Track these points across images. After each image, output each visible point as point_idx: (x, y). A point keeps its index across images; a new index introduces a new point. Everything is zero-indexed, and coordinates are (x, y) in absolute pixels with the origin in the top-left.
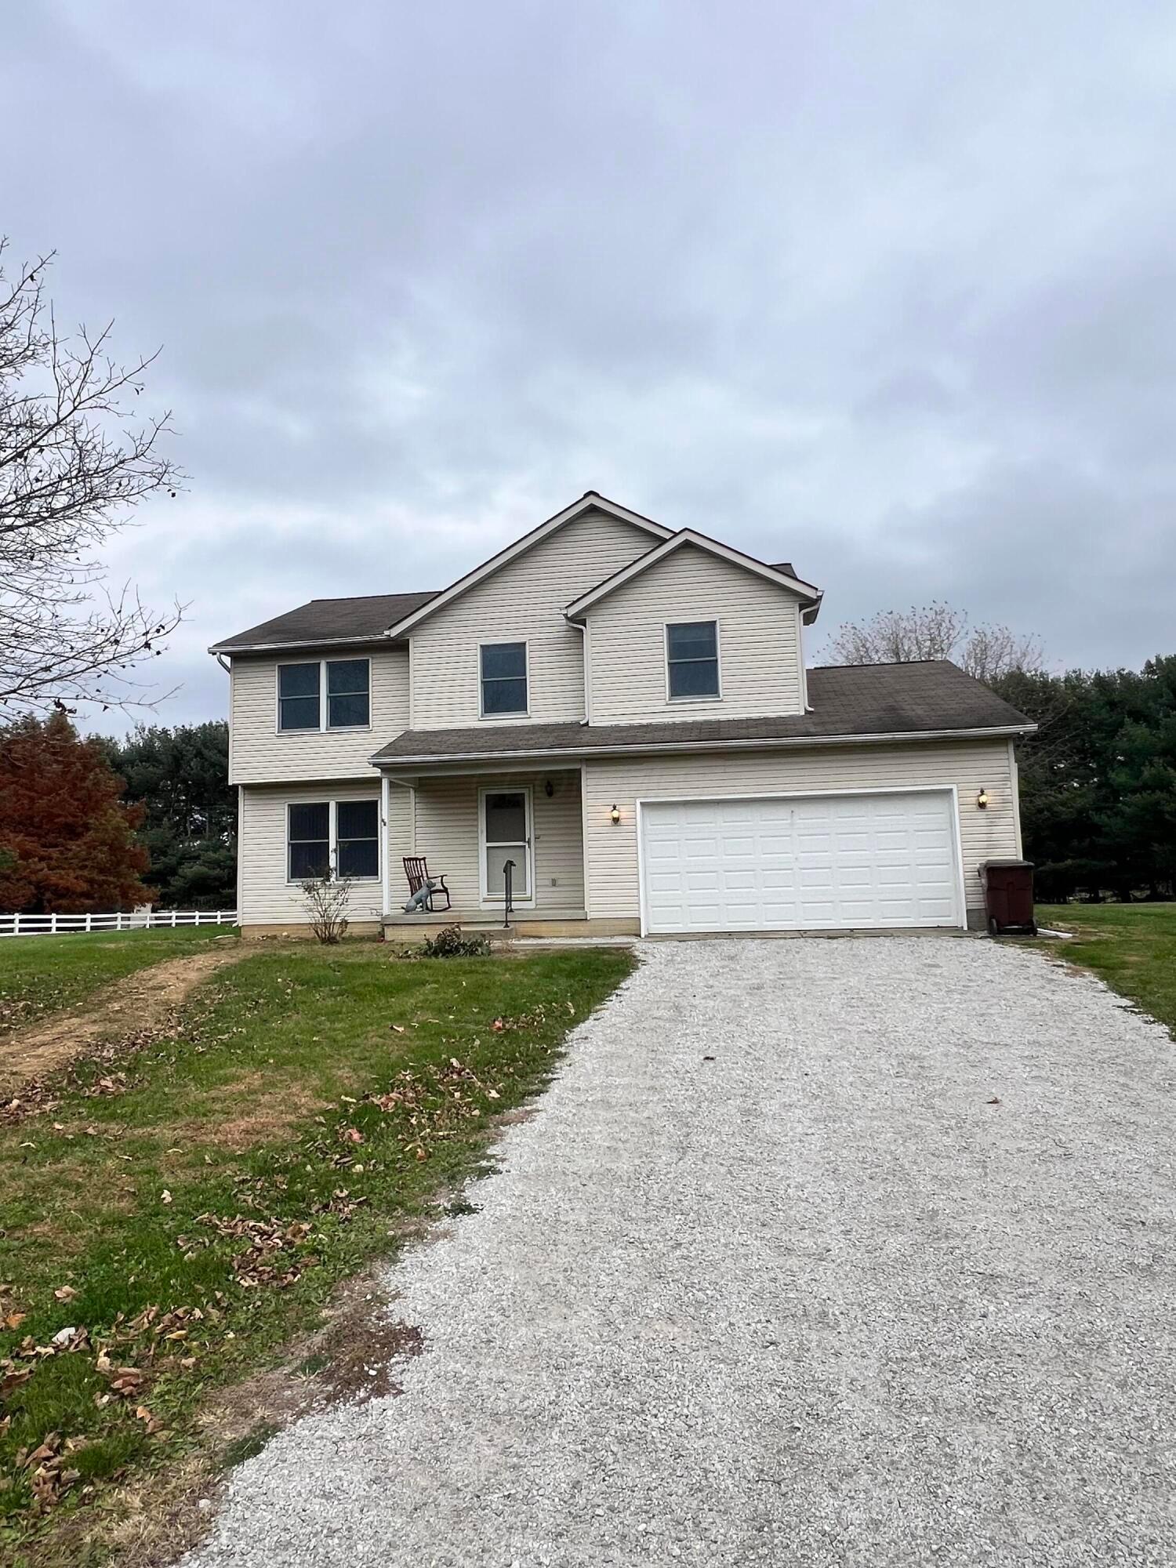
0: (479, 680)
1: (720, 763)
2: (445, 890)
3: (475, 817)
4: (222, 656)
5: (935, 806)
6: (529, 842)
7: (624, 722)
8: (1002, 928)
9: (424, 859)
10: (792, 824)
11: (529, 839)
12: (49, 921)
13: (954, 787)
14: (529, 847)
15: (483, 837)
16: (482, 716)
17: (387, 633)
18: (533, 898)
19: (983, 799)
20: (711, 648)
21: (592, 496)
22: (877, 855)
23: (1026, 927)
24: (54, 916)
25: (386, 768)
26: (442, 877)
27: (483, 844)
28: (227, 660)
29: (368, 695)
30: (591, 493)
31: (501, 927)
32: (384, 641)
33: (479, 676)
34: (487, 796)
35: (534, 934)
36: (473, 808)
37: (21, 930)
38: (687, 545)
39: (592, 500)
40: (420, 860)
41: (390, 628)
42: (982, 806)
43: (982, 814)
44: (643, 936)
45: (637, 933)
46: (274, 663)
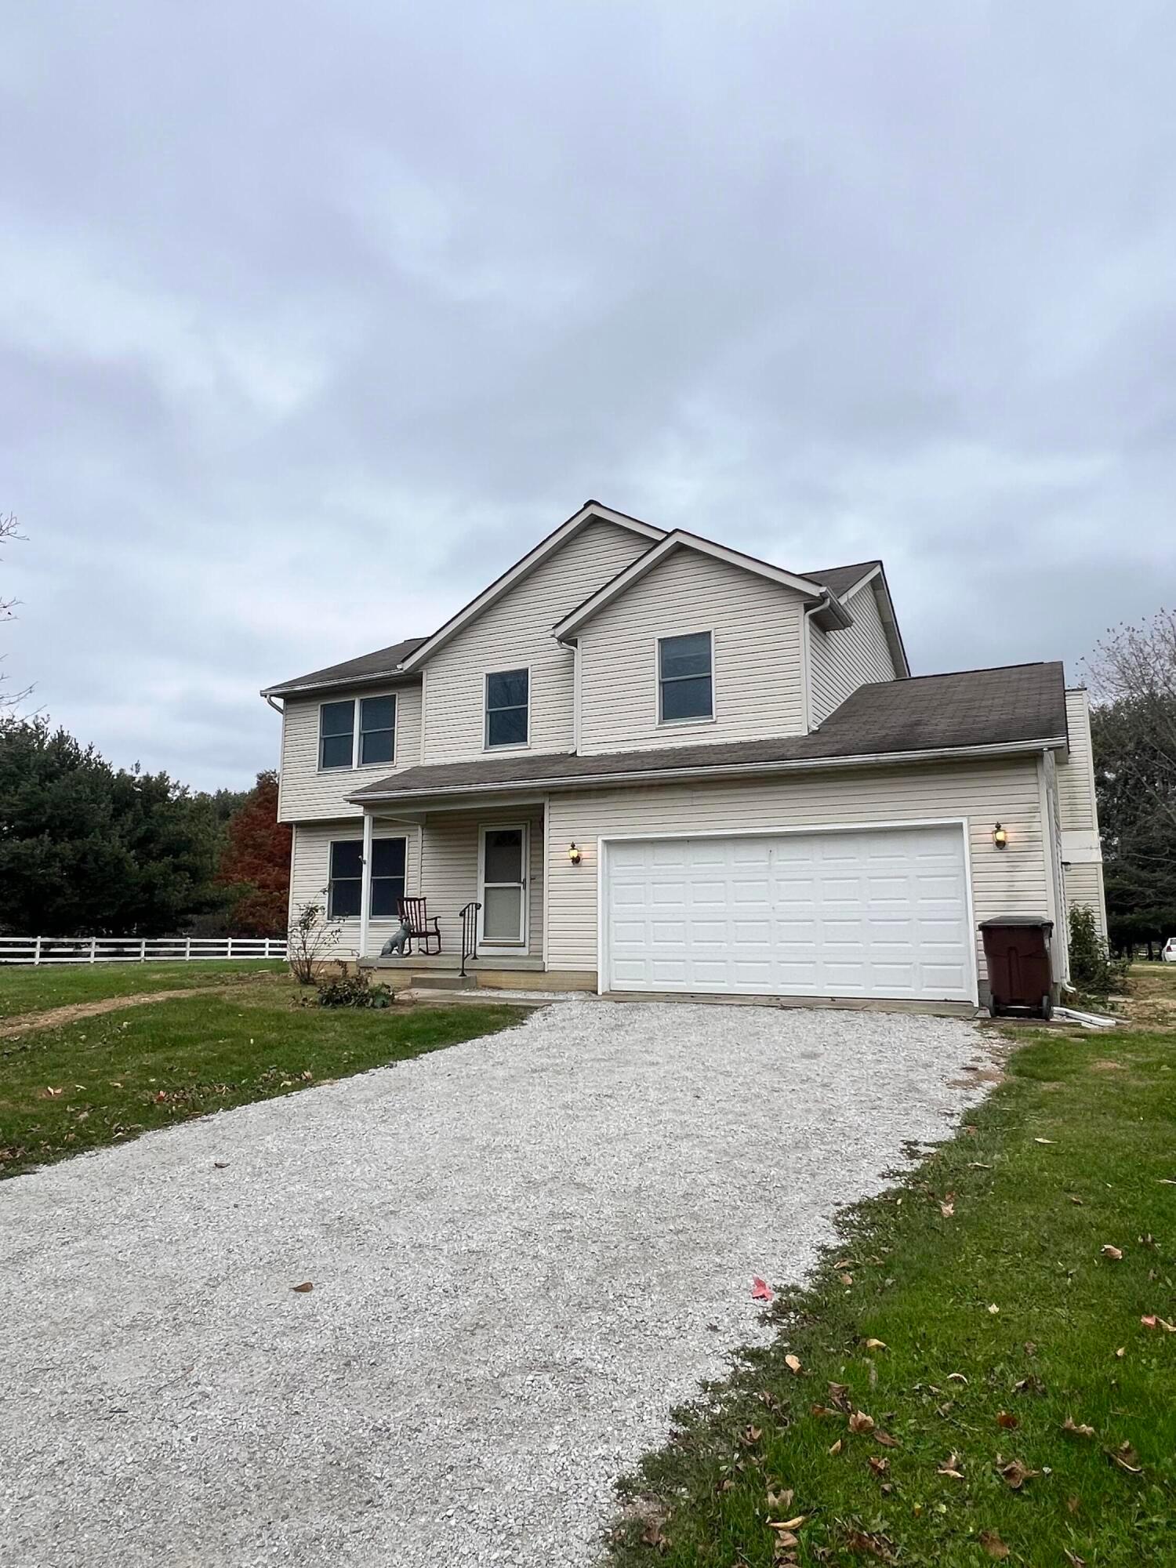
0: (484, 711)
1: (688, 794)
2: (437, 933)
3: (475, 855)
4: (273, 699)
5: (943, 844)
6: (524, 883)
7: (613, 750)
8: (1003, 1008)
9: (424, 899)
10: (769, 867)
11: (525, 880)
12: (263, 945)
13: (964, 821)
14: (525, 888)
15: (482, 877)
16: (485, 749)
17: (399, 667)
18: (527, 944)
19: (1000, 836)
20: (705, 662)
21: (592, 506)
22: (869, 906)
23: (1035, 1008)
24: (267, 941)
25: (368, 805)
26: (436, 918)
27: (482, 885)
28: (280, 702)
29: (394, 731)
30: (591, 502)
31: (457, 976)
32: (400, 675)
33: (483, 706)
34: (487, 833)
35: (494, 985)
36: (473, 845)
37: (233, 953)
38: (680, 549)
39: (593, 510)
40: (419, 900)
41: (403, 661)
42: (1001, 844)
43: (1001, 856)
44: (600, 993)
45: (593, 988)
46: (316, 703)
